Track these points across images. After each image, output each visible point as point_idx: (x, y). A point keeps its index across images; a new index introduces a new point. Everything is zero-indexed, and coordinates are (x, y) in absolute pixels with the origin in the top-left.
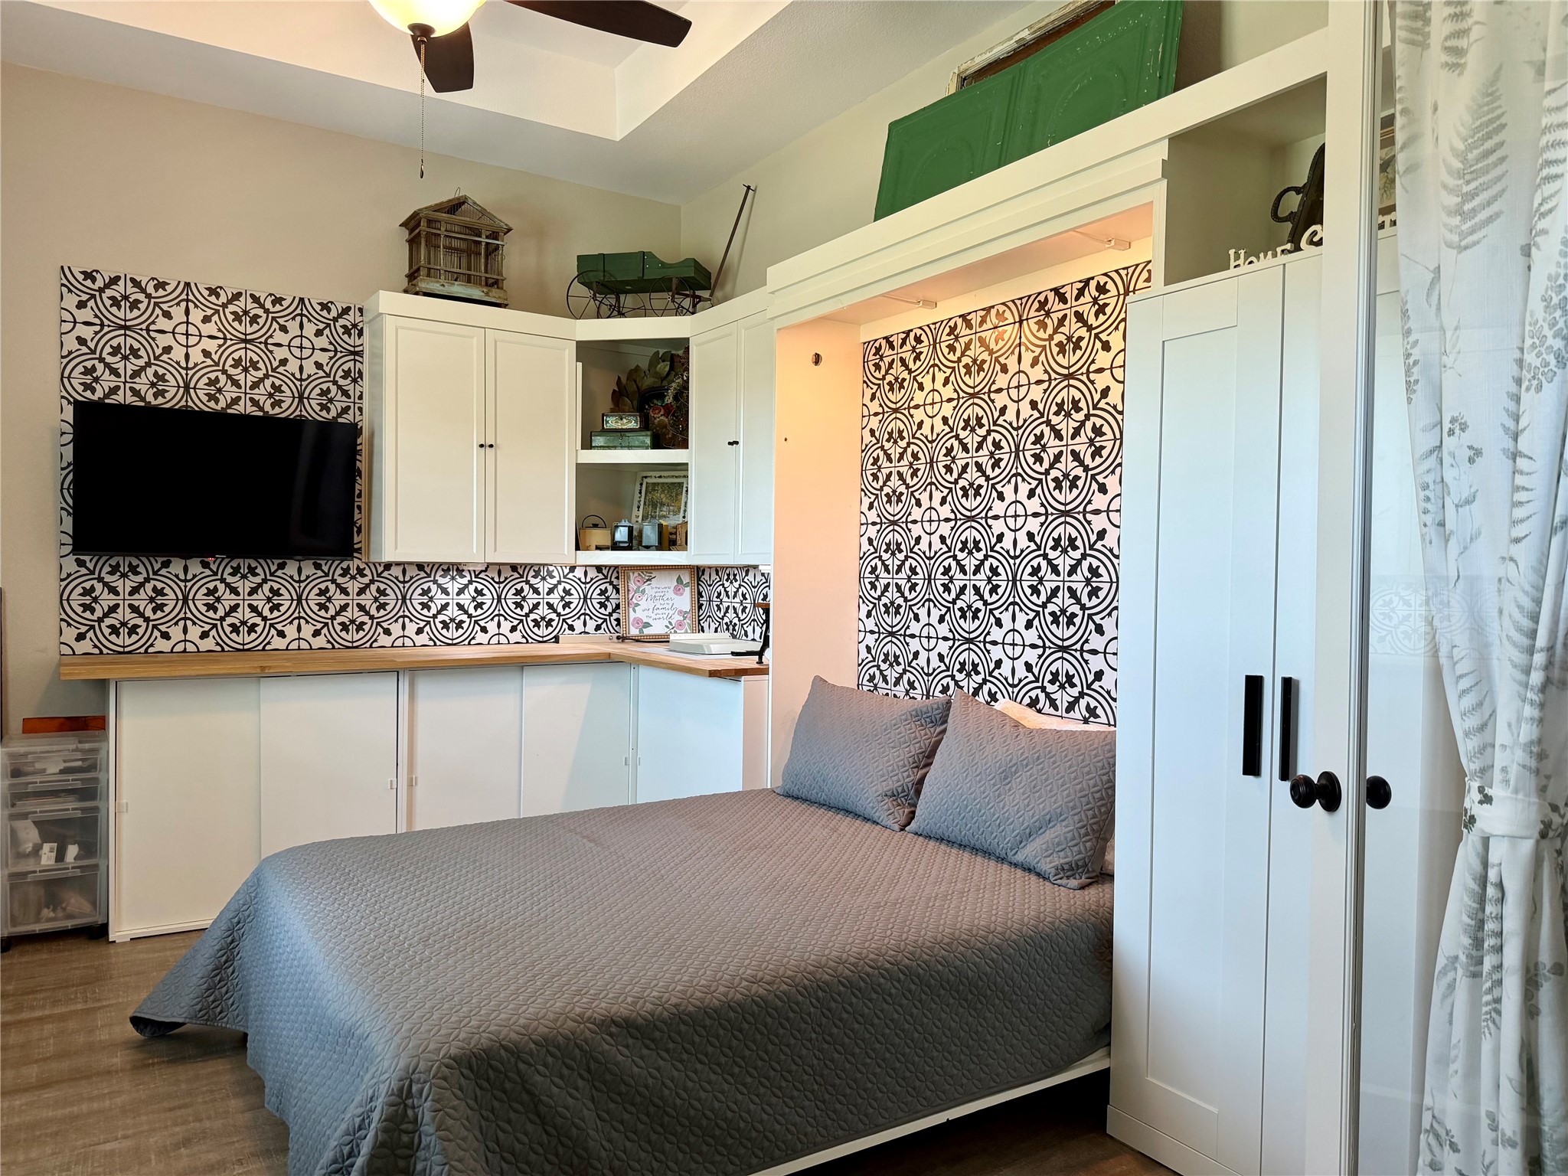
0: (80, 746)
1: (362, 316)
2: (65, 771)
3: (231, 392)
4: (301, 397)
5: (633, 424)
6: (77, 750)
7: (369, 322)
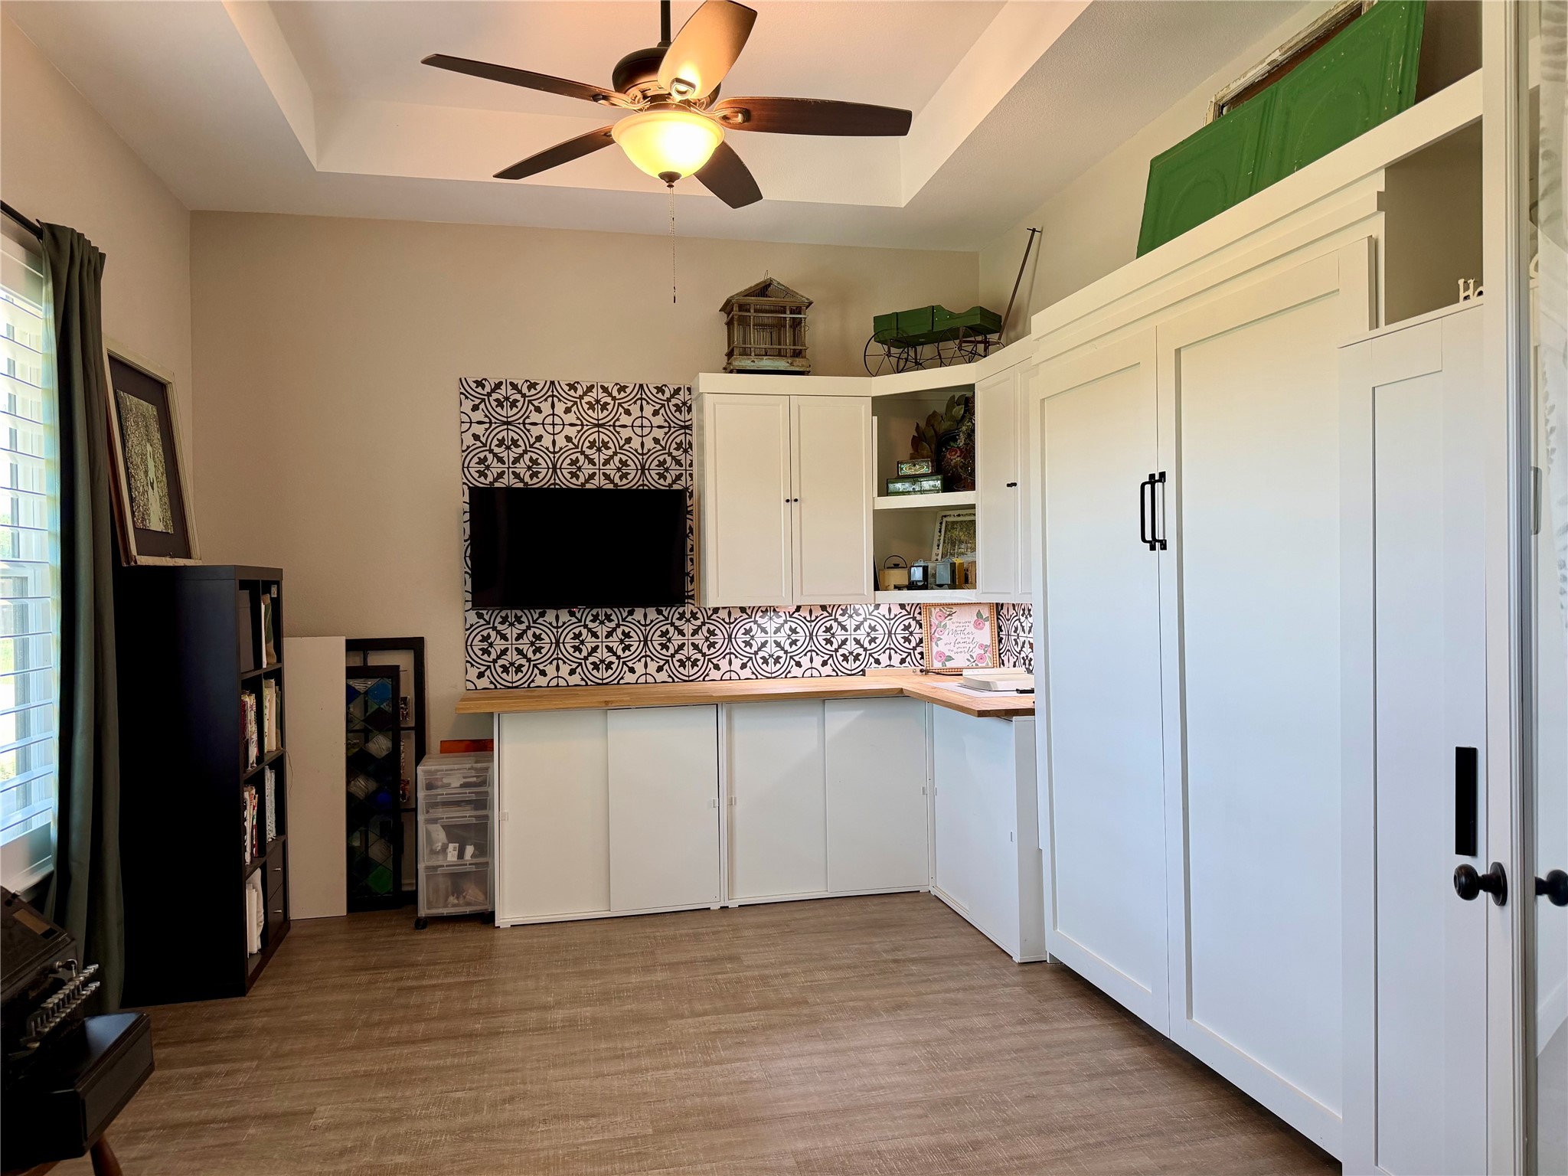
0: (475, 765)
1: (690, 394)
2: (464, 785)
3: (588, 469)
4: (643, 469)
5: (925, 469)
6: (471, 768)
7: (696, 399)
